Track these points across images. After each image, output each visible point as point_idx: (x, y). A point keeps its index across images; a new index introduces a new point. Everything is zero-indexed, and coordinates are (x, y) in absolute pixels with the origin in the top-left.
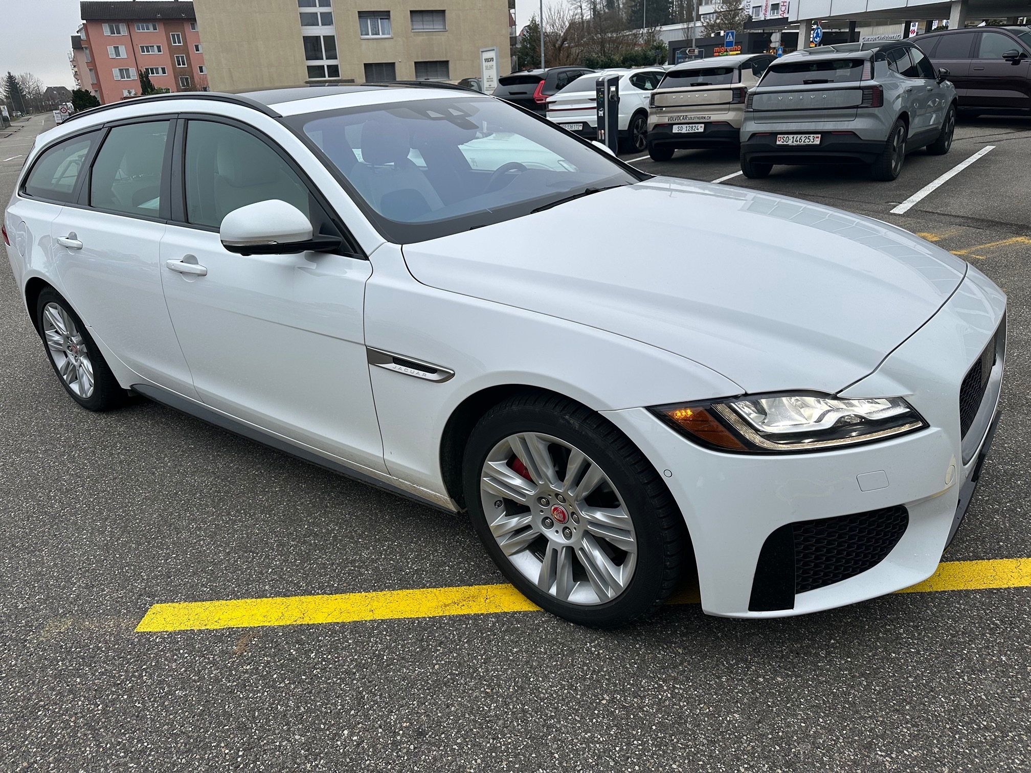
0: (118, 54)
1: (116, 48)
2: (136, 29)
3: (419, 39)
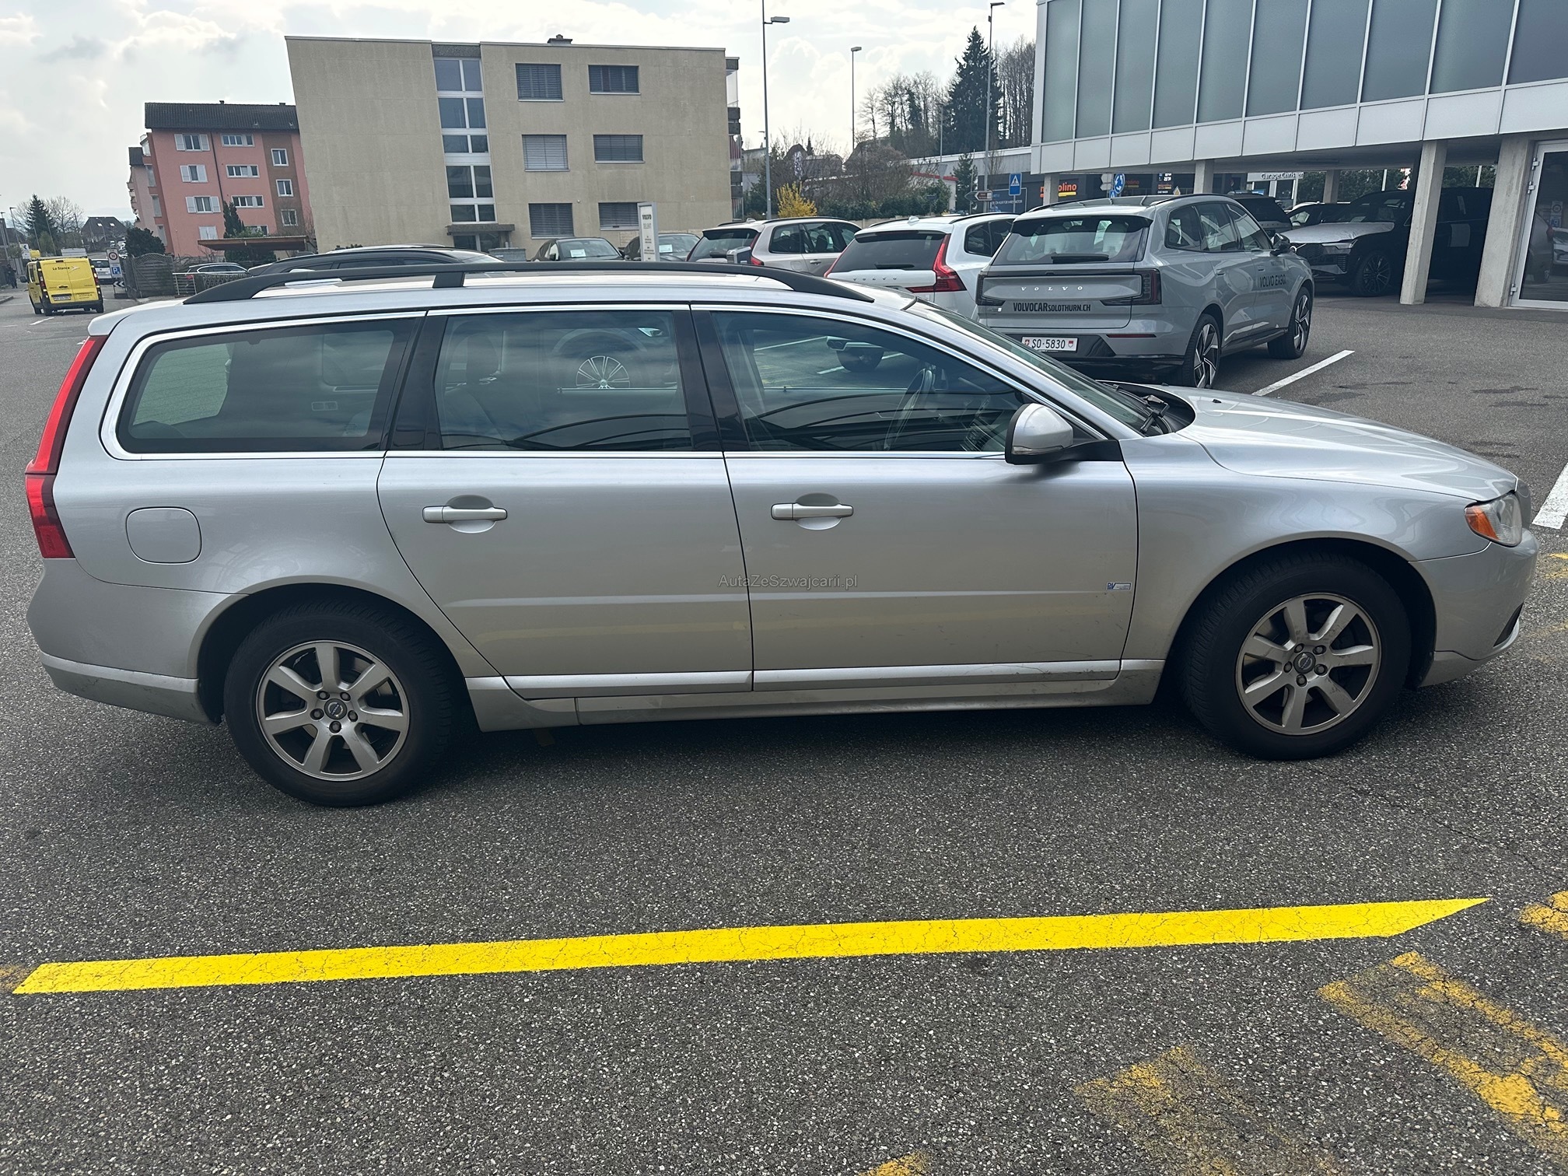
0: (194, 176)
1: (193, 169)
2: (223, 142)
3: (606, 173)
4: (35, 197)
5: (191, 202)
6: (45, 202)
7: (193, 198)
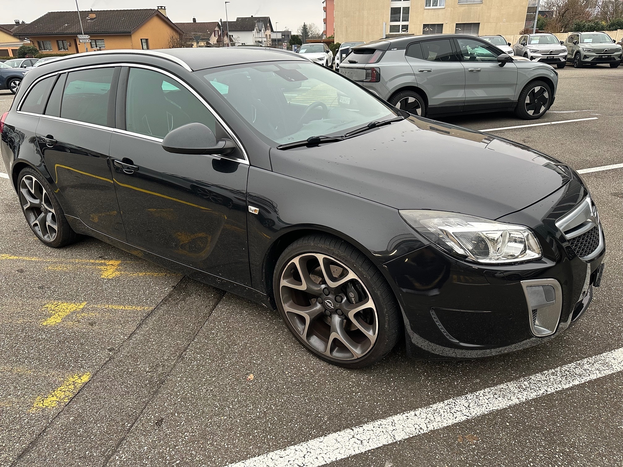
3: (462, 9)
4: (304, 23)
6: (308, 25)
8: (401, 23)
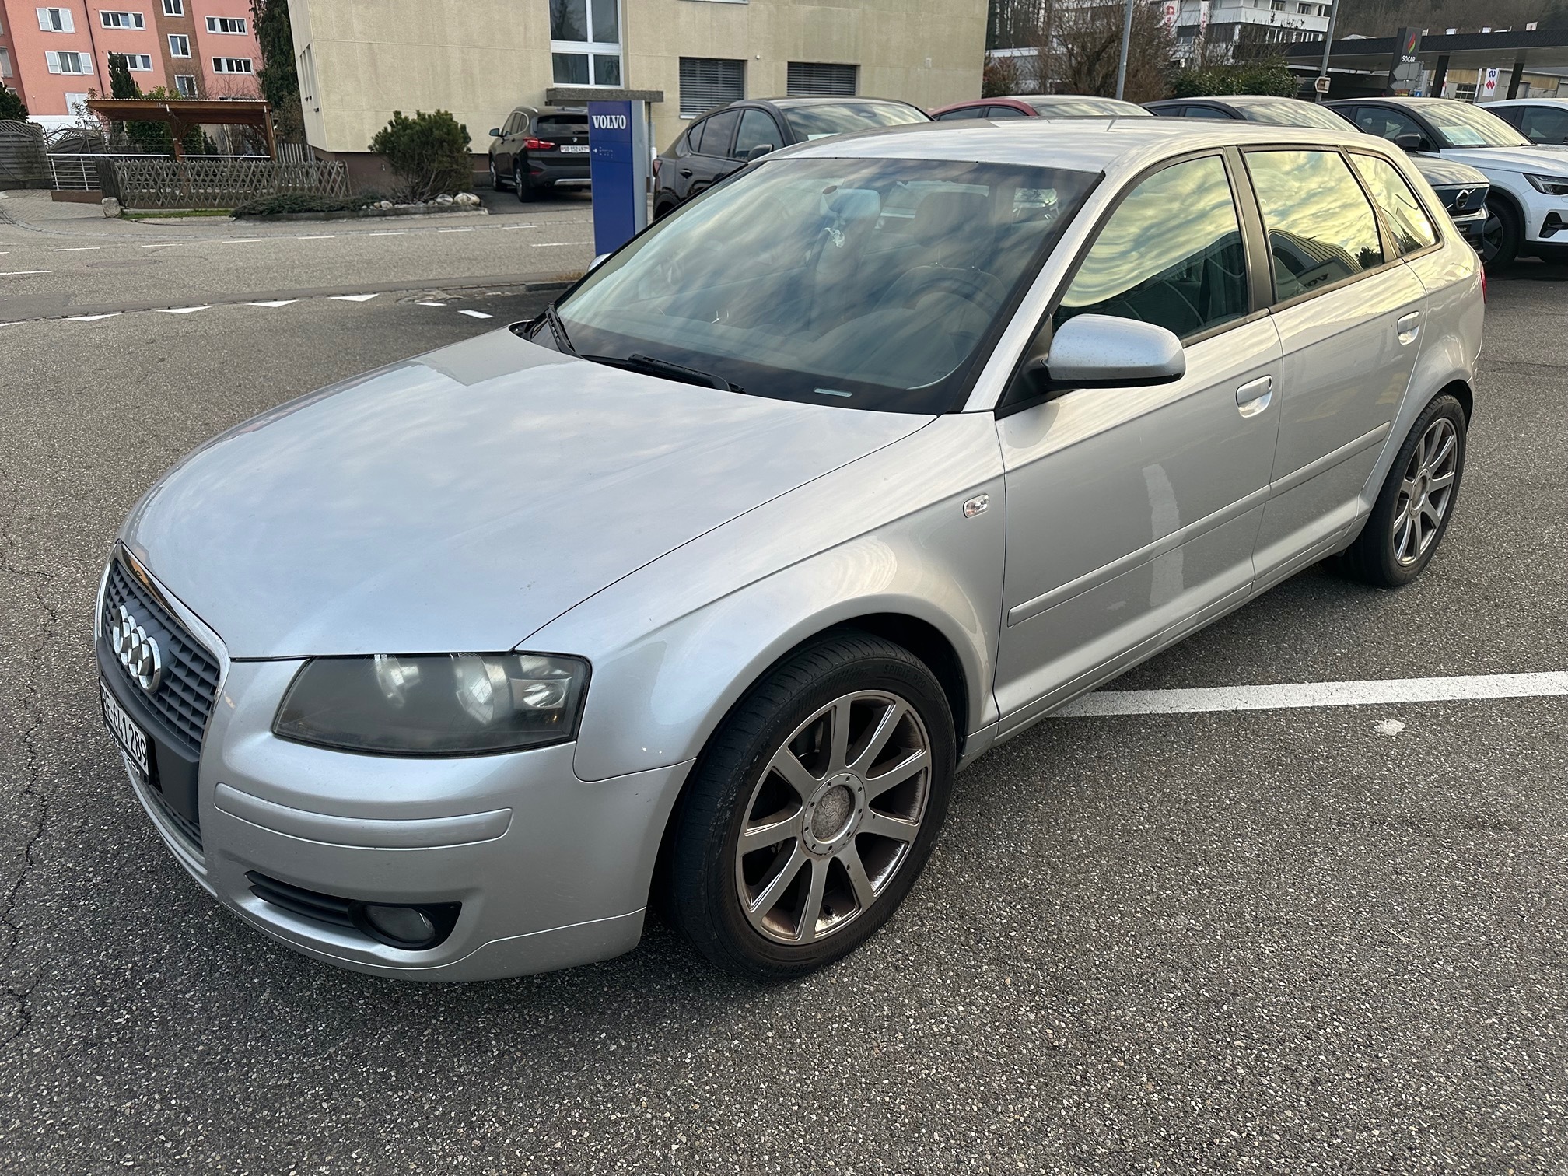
0: (57, 25)
1: (55, 14)
3: (804, 11)
5: (53, 58)
7: (56, 53)
8: (589, 48)
